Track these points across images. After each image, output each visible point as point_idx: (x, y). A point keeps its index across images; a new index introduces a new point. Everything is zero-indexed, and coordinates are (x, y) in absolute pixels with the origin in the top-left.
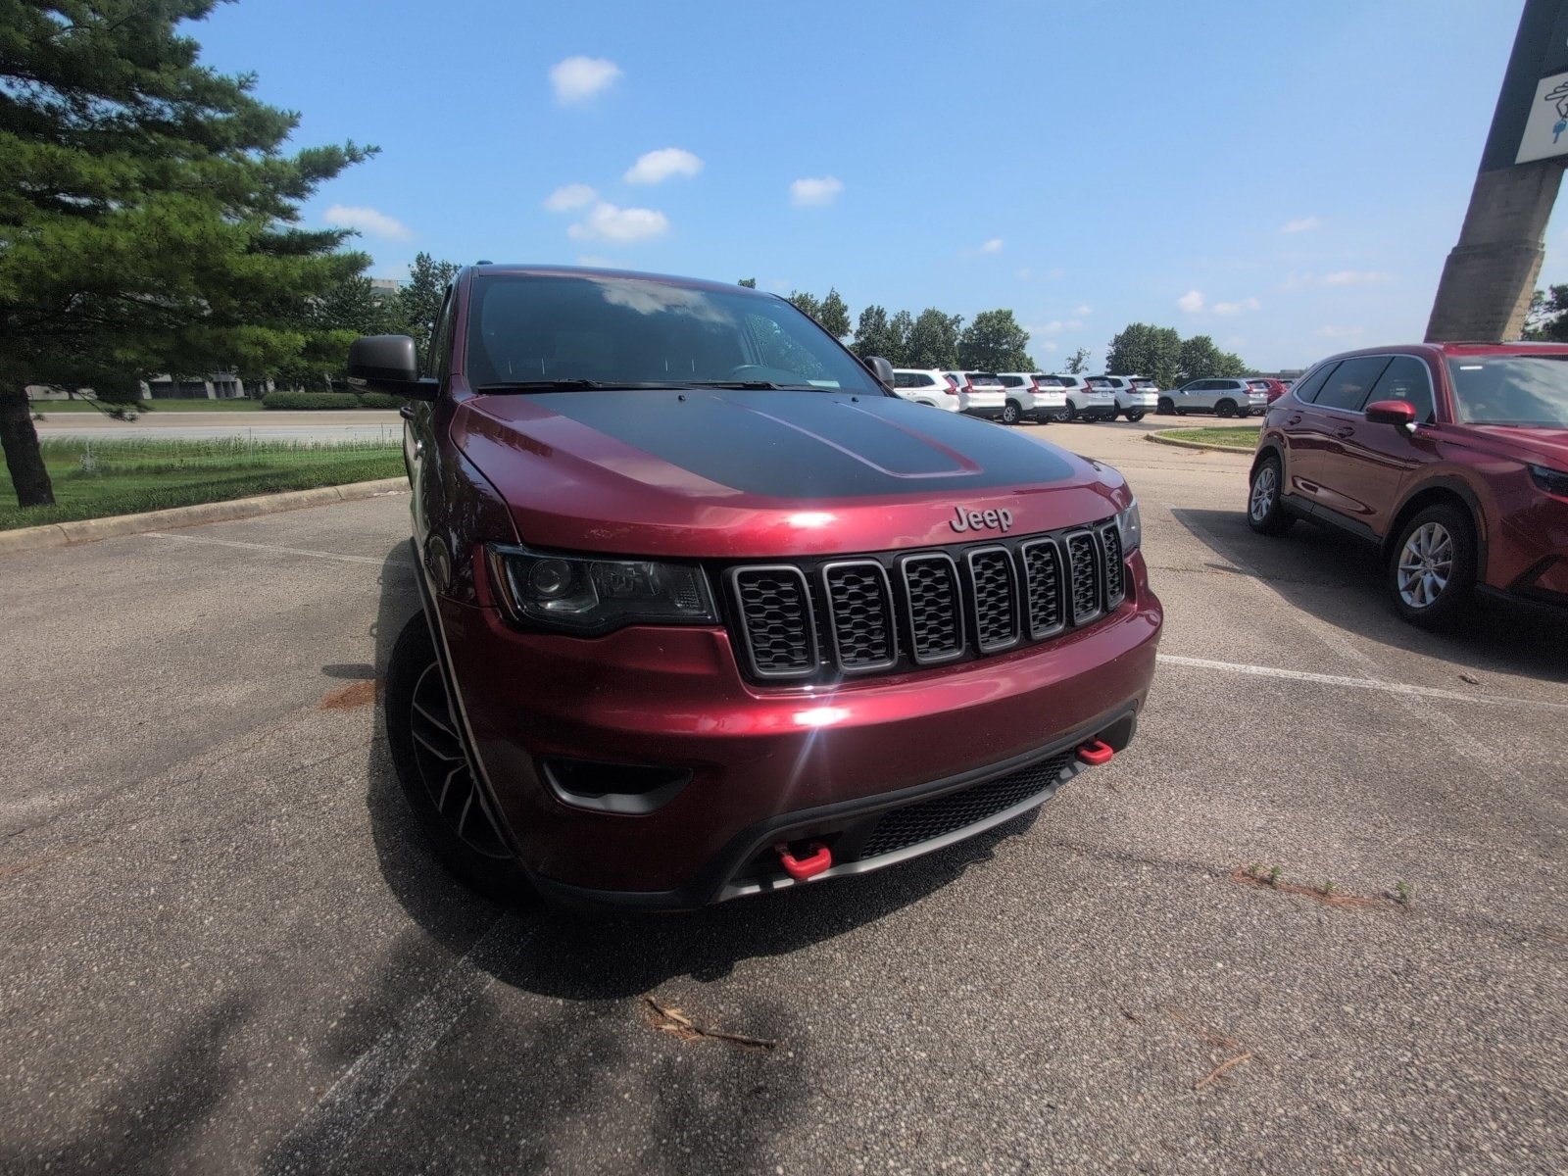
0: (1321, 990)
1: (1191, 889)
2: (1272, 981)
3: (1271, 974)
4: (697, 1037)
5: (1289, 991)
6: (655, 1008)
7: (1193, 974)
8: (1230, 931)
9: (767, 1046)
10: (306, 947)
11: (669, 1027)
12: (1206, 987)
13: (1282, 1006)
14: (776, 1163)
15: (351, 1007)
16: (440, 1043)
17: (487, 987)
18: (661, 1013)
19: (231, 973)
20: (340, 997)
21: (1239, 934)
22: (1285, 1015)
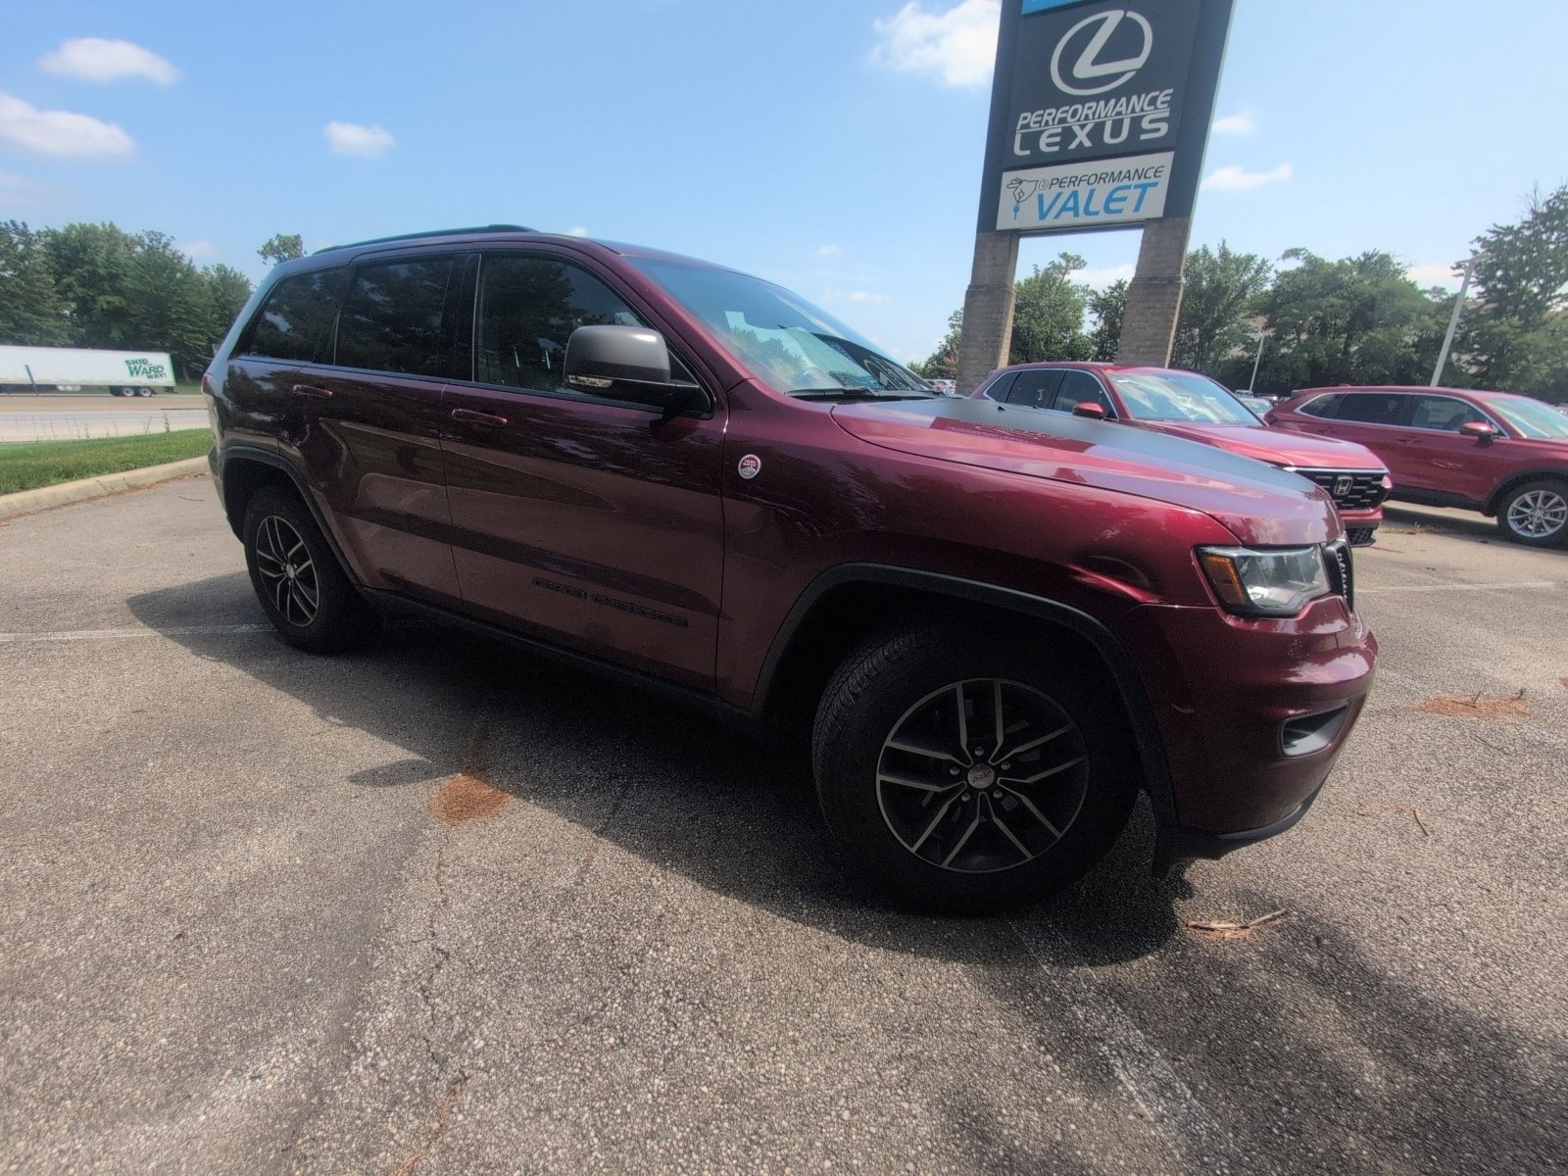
4: (1248, 931)
6: (1201, 928)
9: (1282, 915)
10: (919, 1032)
11: (1228, 934)
14: (1386, 972)
15: (1042, 1048)
16: (1141, 1029)
17: (1095, 976)
18: (1213, 930)
19: (900, 1092)
20: (1021, 1048)
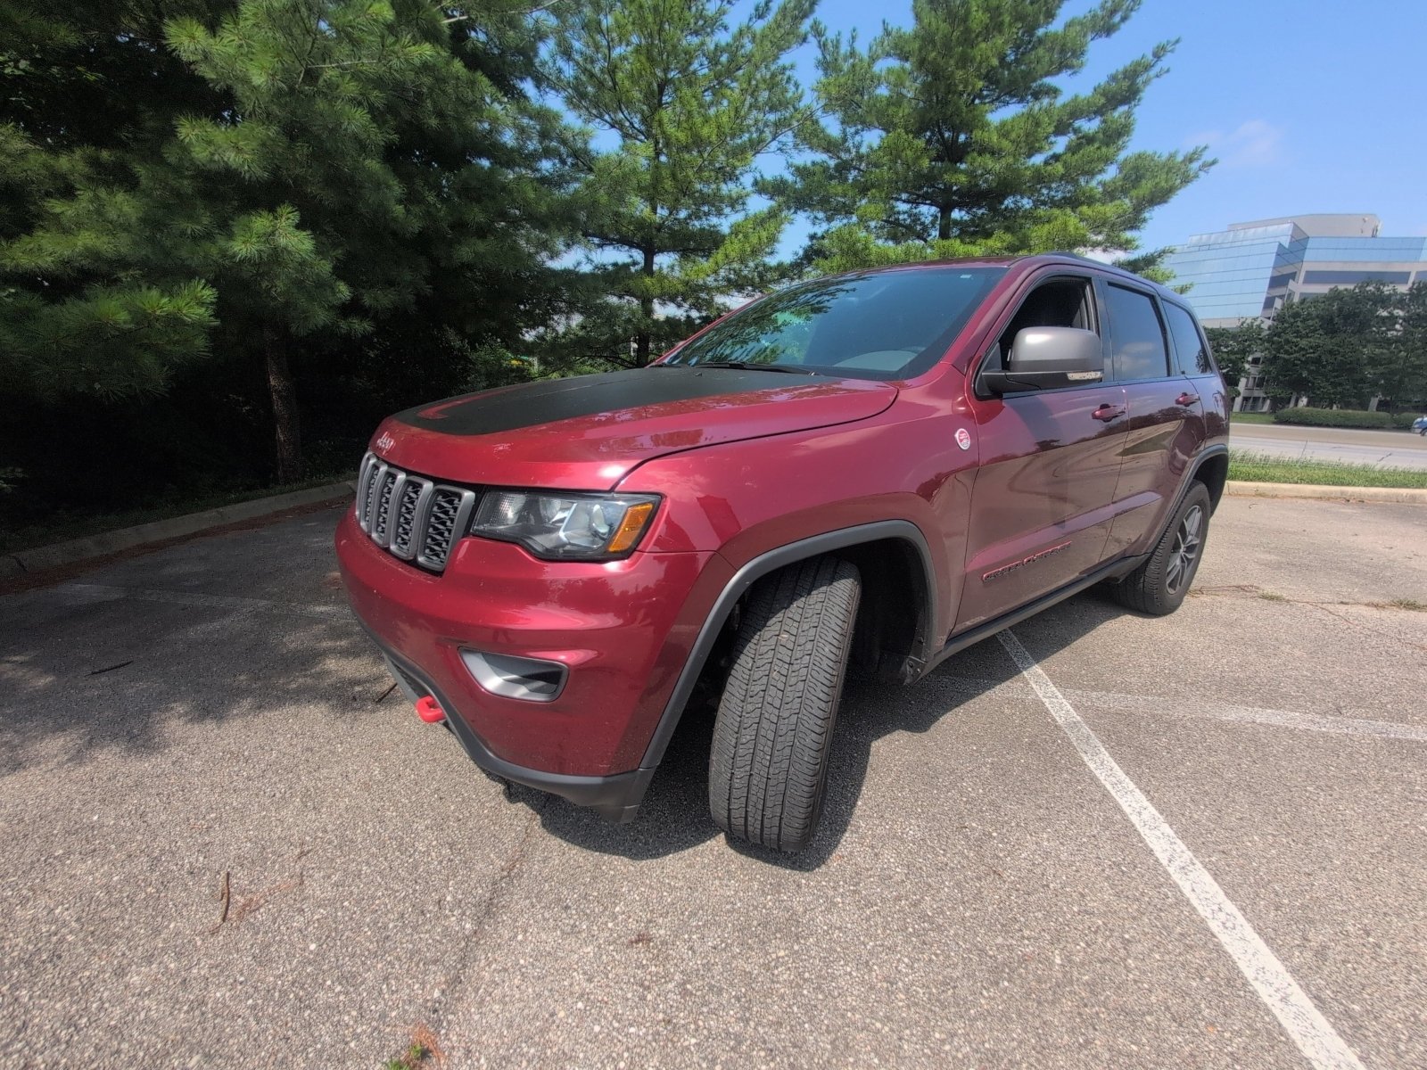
0: (231, 1042)
1: (421, 965)
2: (269, 991)
3: (277, 994)
5: (250, 1002)
7: (316, 917)
8: (348, 979)
12: (299, 921)
13: (241, 983)
21: (338, 988)
22: (231, 981)
